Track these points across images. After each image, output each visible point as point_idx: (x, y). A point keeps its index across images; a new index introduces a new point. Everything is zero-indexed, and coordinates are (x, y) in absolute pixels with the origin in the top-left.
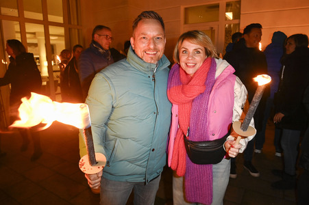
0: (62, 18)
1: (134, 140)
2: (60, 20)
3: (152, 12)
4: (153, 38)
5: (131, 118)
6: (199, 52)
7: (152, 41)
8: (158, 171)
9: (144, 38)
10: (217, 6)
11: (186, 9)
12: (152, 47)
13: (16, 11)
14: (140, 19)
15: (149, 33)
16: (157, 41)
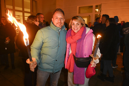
0: (30, 10)
1: (49, 56)
2: (29, 10)
3: (60, 9)
4: (60, 18)
5: (49, 47)
6: (78, 24)
7: (59, 19)
8: (59, 69)
9: (57, 18)
10: (92, 7)
11: (79, 8)
12: (59, 21)
13: (12, 6)
14: (56, 11)
15: (58, 16)
16: (62, 20)
